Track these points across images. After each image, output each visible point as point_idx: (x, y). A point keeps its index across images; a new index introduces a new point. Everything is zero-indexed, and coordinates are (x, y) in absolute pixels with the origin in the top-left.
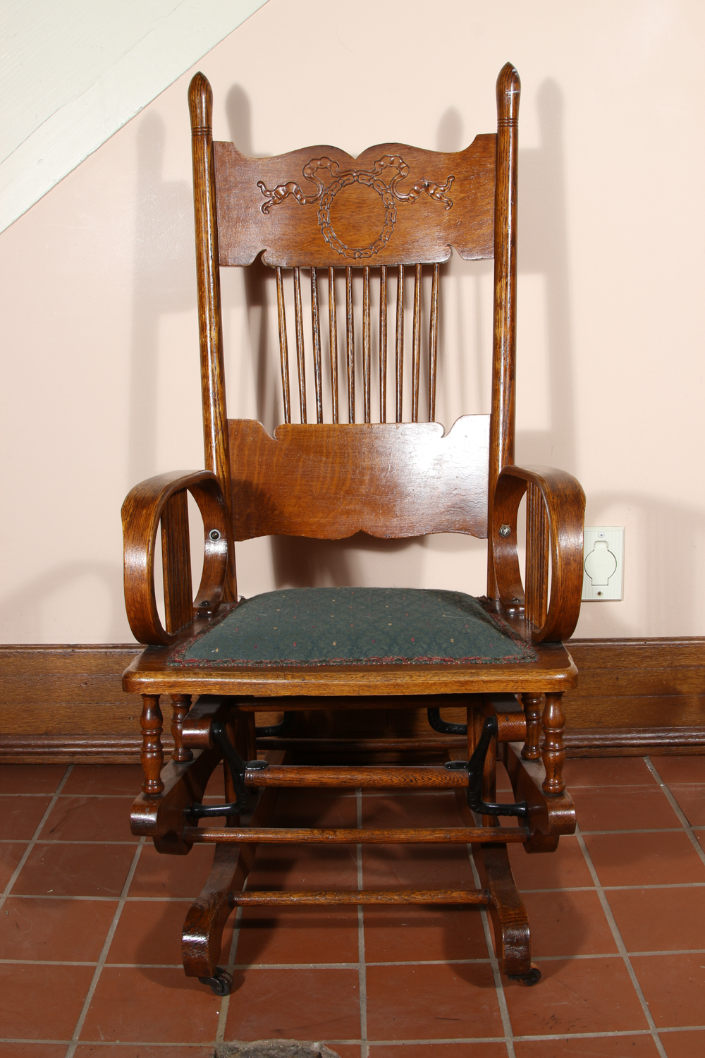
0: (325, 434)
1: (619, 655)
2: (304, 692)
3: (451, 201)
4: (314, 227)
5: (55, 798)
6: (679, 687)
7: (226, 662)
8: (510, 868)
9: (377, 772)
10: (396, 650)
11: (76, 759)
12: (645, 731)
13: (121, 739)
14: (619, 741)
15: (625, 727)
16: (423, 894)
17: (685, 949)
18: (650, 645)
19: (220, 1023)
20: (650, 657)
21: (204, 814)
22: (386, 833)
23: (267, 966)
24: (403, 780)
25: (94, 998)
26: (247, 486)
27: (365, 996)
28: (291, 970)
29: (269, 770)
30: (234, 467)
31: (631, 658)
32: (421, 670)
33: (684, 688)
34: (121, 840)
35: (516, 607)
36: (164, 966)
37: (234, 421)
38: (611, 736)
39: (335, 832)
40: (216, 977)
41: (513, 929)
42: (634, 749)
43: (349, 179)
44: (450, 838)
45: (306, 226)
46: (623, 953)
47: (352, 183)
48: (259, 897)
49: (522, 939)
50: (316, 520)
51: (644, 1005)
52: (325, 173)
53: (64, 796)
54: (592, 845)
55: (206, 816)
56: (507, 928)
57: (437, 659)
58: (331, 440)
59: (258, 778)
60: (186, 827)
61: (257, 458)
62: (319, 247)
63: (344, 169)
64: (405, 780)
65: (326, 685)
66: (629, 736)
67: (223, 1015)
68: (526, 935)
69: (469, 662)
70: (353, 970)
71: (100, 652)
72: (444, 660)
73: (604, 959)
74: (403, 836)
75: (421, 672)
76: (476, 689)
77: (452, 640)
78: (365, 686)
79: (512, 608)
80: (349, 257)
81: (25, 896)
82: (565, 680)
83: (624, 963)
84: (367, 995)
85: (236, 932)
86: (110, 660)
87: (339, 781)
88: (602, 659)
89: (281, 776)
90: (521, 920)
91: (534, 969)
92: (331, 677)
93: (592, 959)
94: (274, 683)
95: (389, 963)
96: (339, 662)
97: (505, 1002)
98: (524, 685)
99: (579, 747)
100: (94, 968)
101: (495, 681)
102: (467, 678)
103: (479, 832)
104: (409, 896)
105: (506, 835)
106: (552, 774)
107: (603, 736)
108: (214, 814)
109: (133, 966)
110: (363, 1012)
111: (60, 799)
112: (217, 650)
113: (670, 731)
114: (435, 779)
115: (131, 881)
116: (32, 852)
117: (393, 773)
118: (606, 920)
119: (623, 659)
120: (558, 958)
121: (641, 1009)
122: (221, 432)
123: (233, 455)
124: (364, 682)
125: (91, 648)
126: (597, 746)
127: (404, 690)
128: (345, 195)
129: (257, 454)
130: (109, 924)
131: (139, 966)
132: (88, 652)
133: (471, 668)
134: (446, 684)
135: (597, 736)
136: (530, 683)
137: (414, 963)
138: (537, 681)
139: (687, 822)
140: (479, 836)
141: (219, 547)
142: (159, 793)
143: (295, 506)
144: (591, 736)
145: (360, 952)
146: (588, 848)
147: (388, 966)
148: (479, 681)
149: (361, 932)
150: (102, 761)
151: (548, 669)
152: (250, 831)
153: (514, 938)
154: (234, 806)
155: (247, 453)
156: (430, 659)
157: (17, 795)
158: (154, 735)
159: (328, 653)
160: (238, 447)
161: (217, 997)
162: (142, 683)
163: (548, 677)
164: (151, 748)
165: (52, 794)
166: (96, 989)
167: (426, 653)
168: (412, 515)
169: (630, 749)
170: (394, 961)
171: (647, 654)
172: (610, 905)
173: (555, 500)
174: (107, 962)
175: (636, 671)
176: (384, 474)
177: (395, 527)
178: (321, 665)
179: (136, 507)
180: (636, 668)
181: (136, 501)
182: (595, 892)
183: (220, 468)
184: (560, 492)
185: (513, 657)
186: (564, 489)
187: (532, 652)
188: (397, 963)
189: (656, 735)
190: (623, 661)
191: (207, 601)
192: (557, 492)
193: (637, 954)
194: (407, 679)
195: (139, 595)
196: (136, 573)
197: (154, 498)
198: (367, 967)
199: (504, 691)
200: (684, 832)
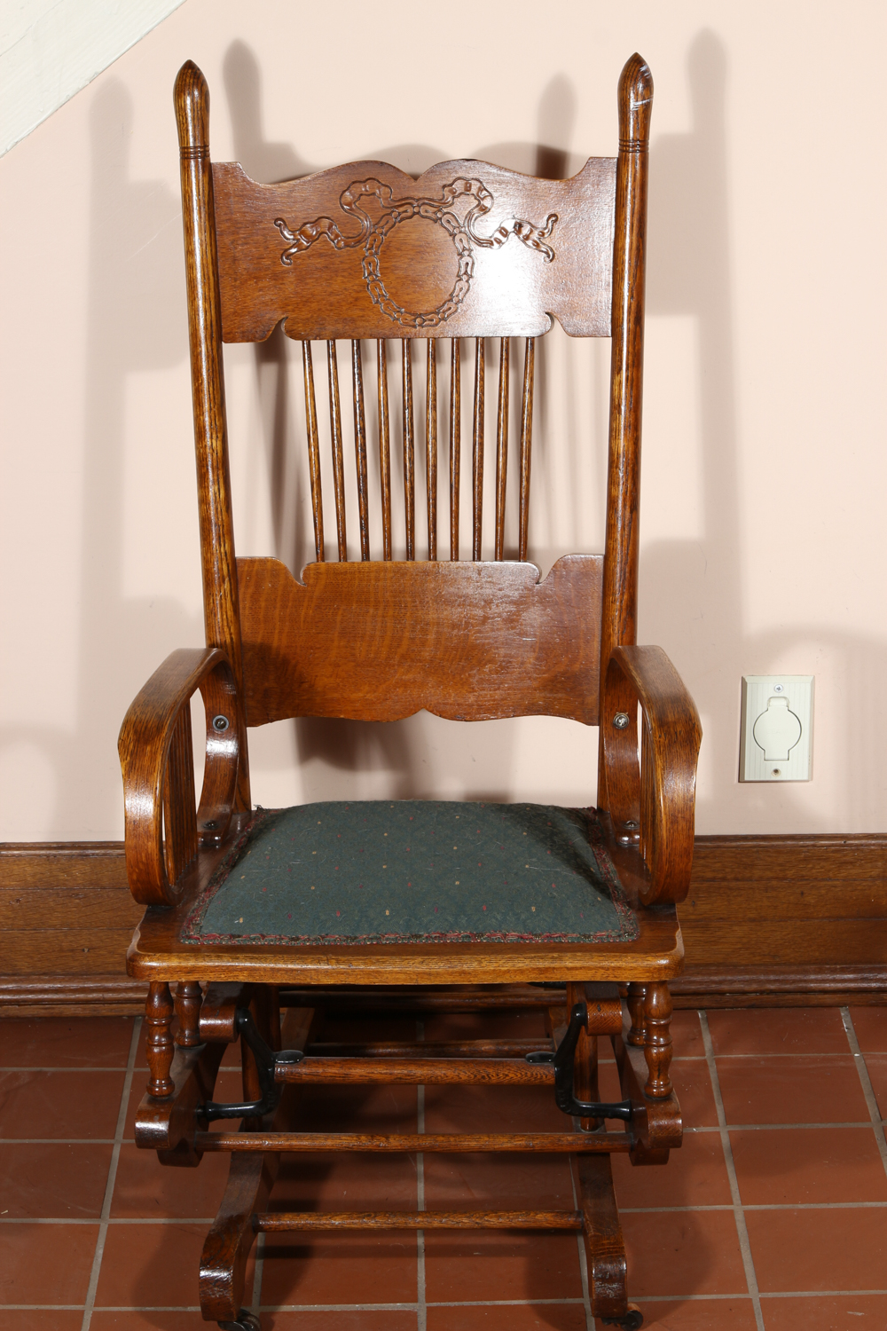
0: (373, 575)
1: (806, 860)
2: (351, 981)
3: (552, 250)
4: (357, 282)
7: (254, 939)
8: (612, 1183)
9: (441, 1066)
10: (464, 921)
12: (843, 971)
13: (70, 981)
14: (804, 985)
15: (814, 964)
16: (500, 1217)
17: (833, 1290)
18: (851, 845)
20: (851, 863)
21: (219, 1115)
23: (301, 1308)
24: (472, 1076)
26: (263, 651)
28: (331, 1312)
29: (305, 1063)
30: (246, 625)
31: (823, 864)
32: (492, 953)
34: (89, 1137)
36: (171, 1309)
37: (243, 561)
38: (793, 977)
39: (387, 1138)
40: (240, 1321)
41: (605, 1263)
42: (826, 996)
43: (406, 211)
44: (533, 1147)
45: (346, 280)
46: (754, 1293)
47: (411, 217)
48: (291, 1219)
49: (616, 1275)
50: (361, 695)
52: (371, 202)
54: (738, 1144)
55: (222, 1118)
56: (598, 1261)
57: (512, 937)
58: (380, 583)
59: (292, 1073)
60: (197, 1133)
61: (277, 611)
62: (363, 310)
63: (399, 197)
64: (475, 1076)
65: (378, 972)
66: (819, 977)
68: (621, 1271)
69: (552, 941)
70: (410, 1311)
71: (39, 855)
72: (522, 938)
73: (728, 1300)
74: (473, 1144)
75: (493, 957)
76: (558, 977)
77: (533, 909)
78: (425, 973)
79: (625, 836)
80: (407, 325)
82: (666, 967)
83: (752, 1306)
85: (259, 1263)
86: (54, 867)
87: (393, 1077)
88: (780, 865)
89: (321, 1071)
90: (616, 1252)
91: (635, 1312)
92: (384, 962)
93: (713, 1301)
94: (314, 970)
95: (456, 1304)
96: (393, 939)
99: (744, 993)
100: (82, 1313)
101: (581, 968)
102: (547, 964)
103: (570, 1138)
104: (481, 1218)
105: (604, 1143)
106: (656, 1074)
107: (781, 977)
108: (233, 1115)
109: (130, 1309)
112: (241, 921)
113: (880, 970)
114: (513, 1075)
115: (111, 1196)
117: (461, 1068)
118: (739, 1250)
119: (810, 866)
120: (667, 1298)
122: (227, 579)
123: (244, 608)
124: (424, 968)
125: (25, 849)
126: (771, 992)
127: (472, 979)
128: (402, 235)
129: (278, 605)
130: (91, 1255)
131: (138, 1309)
132: (20, 855)
133: (553, 950)
134: (521, 971)
135: (772, 977)
136: (623, 971)
137: (488, 1303)
138: (632, 969)
139: (878, 1114)
140: (571, 1144)
141: (227, 747)
142: (169, 1095)
143: (331, 676)
144: (762, 977)
145: (419, 1289)
146: (733, 1150)
147: (455, 1307)
148: (561, 968)
149: (421, 1263)
151: (646, 953)
152: (280, 1136)
153: (606, 1273)
154: (259, 1105)
155: (263, 604)
156: (505, 936)
158: (164, 1025)
159: (379, 925)
160: (252, 597)
162: (152, 968)
163: (646, 963)
164: (159, 1040)
167: (500, 926)
168: (495, 690)
169: (820, 996)
170: (462, 1301)
171: (847, 858)
172: (748, 1230)
173: (662, 740)
174: (96, 1305)
175: (830, 883)
176: (455, 632)
177: (471, 706)
178: (372, 944)
179: (137, 741)
180: (830, 879)
181: (135, 732)
182: (731, 1213)
183: (226, 629)
184: (669, 727)
185: (607, 933)
186: (675, 723)
187: (632, 924)
188: (465, 1303)
189: (859, 976)
190: (812, 868)
191: (213, 822)
192: (666, 728)
193: (770, 1295)
194: (475, 964)
195: (143, 855)
196: (141, 829)
197: (159, 729)
198: (427, 1307)
199: (593, 980)
200: (870, 1131)
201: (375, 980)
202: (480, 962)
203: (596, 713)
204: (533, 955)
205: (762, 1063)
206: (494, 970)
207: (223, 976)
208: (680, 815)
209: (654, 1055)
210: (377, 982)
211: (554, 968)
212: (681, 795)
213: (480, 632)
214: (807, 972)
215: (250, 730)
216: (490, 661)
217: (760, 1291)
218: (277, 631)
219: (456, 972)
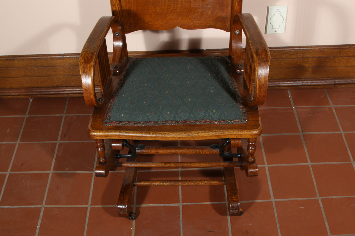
1: (282, 54)
2: (157, 139)
5: (64, 117)
6: (304, 65)
7: (126, 124)
10: (192, 116)
11: (69, 96)
12: (289, 81)
14: (279, 84)
15: (281, 80)
16: (202, 182)
17: (295, 198)
18: (294, 50)
19: (132, 233)
20: (294, 54)
21: (121, 158)
22: (189, 164)
23: (147, 205)
24: (195, 153)
25: (88, 223)
26: (129, 12)
27: (182, 220)
28: (156, 207)
29: (145, 149)
30: (123, 4)
31: (286, 55)
33: (307, 65)
35: (240, 70)
36: (111, 206)
38: (276, 83)
39: (170, 164)
41: (234, 203)
42: (284, 87)
44: (212, 166)
46: (273, 199)
48: (143, 183)
49: (236, 207)
50: (159, 23)
51: (278, 226)
53: (67, 115)
57: (208, 122)
59: (141, 152)
60: (115, 162)
64: (196, 153)
65: (165, 137)
66: (283, 83)
67: (133, 229)
69: (220, 124)
70: (177, 206)
72: (211, 122)
73: (266, 202)
75: (202, 131)
77: (214, 111)
79: (239, 70)
81: (58, 172)
82: (256, 134)
83: (272, 204)
84: (183, 219)
88: (275, 55)
89: (150, 151)
90: (237, 200)
92: (167, 134)
94: (145, 136)
95: (190, 204)
96: (170, 124)
97: (230, 223)
98: (241, 136)
100: (87, 208)
101: (230, 135)
102: (219, 134)
104: (197, 183)
105: (233, 165)
106: (250, 156)
108: (125, 157)
109: (100, 206)
110: (181, 228)
111: (66, 117)
112: (123, 116)
113: (299, 81)
114: (207, 152)
116: (58, 148)
117: (191, 151)
118: (268, 182)
119: (283, 55)
120: (249, 201)
121: (277, 228)
124: (180, 136)
126: (270, 87)
130: (90, 185)
131: (102, 206)
133: (221, 127)
134: (211, 136)
137: (199, 203)
139: (301, 130)
140: (223, 165)
141: (119, 44)
142: (104, 162)
143: (150, 18)
145: (180, 198)
148: (224, 135)
150: (80, 96)
152: (139, 164)
153: (234, 208)
156: (206, 121)
157: (49, 115)
161: (131, 221)
163: (250, 133)
164: (101, 149)
165: (62, 114)
166: (89, 219)
167: (204, 117)
168: (199, 21)
169: (283, 87)
170: (192, 203)
171: (293, 53)
172: (270, 175)
173: (257, 61)
174: (91, 205)
175: (288, 59)
176: (187, 4)
177: (192, 25)
178: (163, 125)
179: (85, 62)
180: (288, 58)
181: (84, 59)
182: (264, 167)
183: (117, 6)
184: (260, 56)
185: (238, 121)
186: (262, 54)
187: (245, 116)
188: (193, 204)
189: (293, 82)
190: (283, 56)
191: (116, 66)
192: (259, 56)
193: (277, 200)
194: (196, 134)
195: (90, 99)
196: (88, 92)
197: (92, 58)
198: (182, 205)
199: (234, 138)
200: (300, 135)
201: (165, 139)
202: (198, 134)
203: (229, 28)
204: (215, 131)
205: (269, 111)
206: (202, 136)
207: (117, 137)
208: (263, 86)
209: (250, 152)
210: (165, 140)
211: (221, 135)
212: (264, 80)
213: (194, 4)
214: (280, 82)
215: (127, 35)
216: (197, 13)
217: (275, 199)
218: (132, 6)
219: (190, 137)
